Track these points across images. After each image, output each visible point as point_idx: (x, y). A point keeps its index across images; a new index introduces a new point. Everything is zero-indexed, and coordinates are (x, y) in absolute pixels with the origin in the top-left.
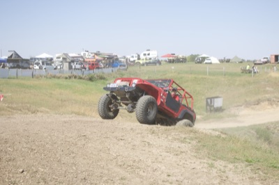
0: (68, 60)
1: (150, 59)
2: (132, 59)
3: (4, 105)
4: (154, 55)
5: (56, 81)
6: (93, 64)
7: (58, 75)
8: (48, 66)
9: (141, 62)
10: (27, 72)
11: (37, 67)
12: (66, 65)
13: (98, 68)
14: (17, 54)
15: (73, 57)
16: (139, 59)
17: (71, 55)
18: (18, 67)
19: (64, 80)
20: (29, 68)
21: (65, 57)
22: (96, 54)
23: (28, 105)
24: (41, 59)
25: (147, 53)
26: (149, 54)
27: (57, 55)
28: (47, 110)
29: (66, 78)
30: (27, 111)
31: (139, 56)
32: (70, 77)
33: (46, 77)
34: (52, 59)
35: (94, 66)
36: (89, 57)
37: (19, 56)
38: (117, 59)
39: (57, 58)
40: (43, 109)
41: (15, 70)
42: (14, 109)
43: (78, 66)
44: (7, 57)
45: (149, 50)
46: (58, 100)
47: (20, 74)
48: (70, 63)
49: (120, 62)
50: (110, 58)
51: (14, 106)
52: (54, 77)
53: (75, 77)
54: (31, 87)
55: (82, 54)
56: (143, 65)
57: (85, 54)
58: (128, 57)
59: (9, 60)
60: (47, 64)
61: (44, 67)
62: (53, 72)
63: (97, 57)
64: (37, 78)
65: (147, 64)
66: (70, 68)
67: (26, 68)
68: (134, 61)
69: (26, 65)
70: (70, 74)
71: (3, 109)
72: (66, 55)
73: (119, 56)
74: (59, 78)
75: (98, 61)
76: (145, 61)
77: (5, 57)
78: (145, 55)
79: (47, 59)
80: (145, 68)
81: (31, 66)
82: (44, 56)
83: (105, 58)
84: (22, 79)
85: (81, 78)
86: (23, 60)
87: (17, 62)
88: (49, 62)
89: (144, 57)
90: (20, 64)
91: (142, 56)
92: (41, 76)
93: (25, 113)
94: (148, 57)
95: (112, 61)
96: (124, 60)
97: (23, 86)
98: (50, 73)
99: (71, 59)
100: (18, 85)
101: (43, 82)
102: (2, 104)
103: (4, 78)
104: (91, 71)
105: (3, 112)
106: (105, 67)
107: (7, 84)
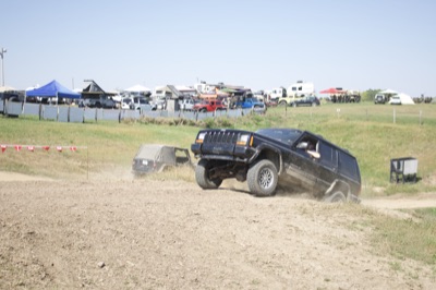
0: (174, 96)
1: (303, 96)
2: (274, 96)
3: (75, 163)
4: (308, 90)
5: (155, 128)
6: (213, 103)
7: (158, 118)
8: (143, 105)
9: (288, 100)
10: (111, 114)
11: (127, 106)
12: (171, 103)
13: (220, 109)
14: (96, 86)
15: (182, 92)
16: (284, 95)
17: (179, 88)
18: (98, 105)
19: (168, 126)
20: (115, 107)
21: (169, 90)
22: (218, 87)
24: (133, 93)
25: (298, 86)
26: (300, 89)
27: (158, 88)
29: (171, 124)
31: (284, 90)
32: (177, 123)
33: (140, 122)
34: (149, 95)
35: (215, 105)
36: (208, 93)
37: (99, 89)
38: (250, 96)
39: (159, 92)
41: (94, 110)
43: (189, 106)
44: (81, 91)
45: (301, 82)
47: (100, 117)
48: (177, 100)
49: (255, 100)
50: (239, 93)
51: (92, 165)
52: (153, 122)
53: (185, 123)
54: (117, 136)
55: (196, 87)
56: (291, 105)
57: (200, 86)
58: (267, 92)
59: (85, 94)
60: (142, 102)
61: (138, 105)
62: (150, 115)
63: (219, 92)
64: (127, 123)
65: (298, 104)
66: (177, 108)
67: (110, 107)
68: (278, 98)
69: (109, 104)
70: (177, 118)
71: (74, 170)
72: (171, 87)
73: (253, 91)
74: (160, 123)
75: (221, 98)
76: (294, 99)
77: (78, 90)
78: (294, 89)
79: (142, 94)
80: (295, 110)
81: (117, 105)
82: (139, 88)
83: (231, 93)
84: (103, 124)
85: (193, 124)
86: (106, 95)
87: (96, 98)
88: (145, 98)
89: (293, 93)
90: (101, 101)
91: (290, 92)
92: (133, 120)
94: (299, 93)
95: (242, 98)
96: (262, 97)
97: (105, 135)
98: (146, 116)
99: (179, 94)
100: (97, 133)
101: (135, 129)
102: (73, 163)
103: (76, 122)
104: (210, 114)
105: (74, 174)
106: (231, 108)
107: (81, 131)
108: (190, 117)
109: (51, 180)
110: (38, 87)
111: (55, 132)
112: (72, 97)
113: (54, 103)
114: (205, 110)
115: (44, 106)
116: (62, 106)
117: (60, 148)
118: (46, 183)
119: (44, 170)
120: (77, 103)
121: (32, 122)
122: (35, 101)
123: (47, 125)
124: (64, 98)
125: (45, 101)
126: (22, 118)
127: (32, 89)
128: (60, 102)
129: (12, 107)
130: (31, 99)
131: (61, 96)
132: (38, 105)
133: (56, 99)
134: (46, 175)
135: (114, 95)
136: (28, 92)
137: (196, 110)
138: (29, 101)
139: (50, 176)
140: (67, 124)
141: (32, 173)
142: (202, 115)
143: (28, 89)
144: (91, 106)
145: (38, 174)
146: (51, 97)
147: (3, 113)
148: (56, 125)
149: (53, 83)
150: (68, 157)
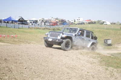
1: (80, 22)
2: (72, 22)
3: (16, 40)
4: (81, 20)
5: (39, 30)
6: (55, 23)
7: (40, 27)
9: (76, 23)
10: (26, 26)
11: (31, 24)
12: (43, 23)
13: (57, 25)
14: (22, 18)
16: (75, 22)
17: (46, 19)
18: (23, 24)
20: (27, 24)
21: (43, 20)
22: (56, 19)
23: (27, 40)
24: (33, 20)
25: (78, 19)
26: (79, 20)
27: (39, 19)
28: (35, 42)
29: (43, 29)
30: (26, 43)
31: (75, 20)
32: (45, 29)
33: (34, 28)
34: (37, 21)
35: (55, 24)
36: (53, 20)
37: (23, 19)
38: (65, 21)
40: (33, 42)
42: (20, 42)
43: (48, 24)
44: (18, 20)
46: (39, 38)
47: (23, 27)
48: (45, 23)
51: (21, 40)
52: (38, 28)
53: (47, 29)
54: (28, 32)
55: (50, 19)
56: (77, 24)
57: (51, 19)
58: (70, 21)
59: (19, 21)
60: (35, 23)
61: (34, 24)
62: (37, 26)
64: (31, 29)
65: (79, 24)
67: (26, 24)
70: (45, 28)
71: (16, 42)
72: (43, 19)
73: (66, 20)
74: (40, 29)
75: (57, 22)
76: (77, 23)
77: (17, 19)
78: (77, 20)
79: (35, 21)
80: (78, 26)
81: (28, 24)
83: (60, 21)
84: (24, 29)
85: (49, 29)
87: (22, 22)
88: (36, 22)
89: (77, 21)
90: (24, 22)
91: (76, 21)
92: (32, 28)
93: (25, 44)
94: (79, 21)
95: (63, 22)
96: (68, 22)
97: (25, 32)
98: (36, 27)
99: (45, 21)
100: (22, 31)
101: (33, 30)
102: (16, 39)
103: (16, 28)
105: (16, 43)
106: (60, 25)
107: (18, 31)
108: (48, 27)
109: (10, 44)
110: (6, 18)
111: (11, 31)
112: (15, 21)
113: (10, 23)
114: (53, 25)
117: (12, 36)
118: (9, 45)
119: (8, 41)
120: (17, 23)
121: (4, 28)
122: (5, 22)
123: (8, 29)
124: (13, 22)
125: (8, 22)
126: (1, 27)
127: (4, 19)
128: (12, 23)
131: (12, 21)
132: (6, 23)
133: (11, 22)
134: (8, 43)
135: (27, 21)
136: (3, 20)
137: (50, 25)
139: (9, 43)
140: (14, 29)
141: (4, 42)
142: (52, 27)
144: (21, 24)
145: (6, 43)
146: (10, 21)
148: (11, 29)
149: (10, 17)
150: (14, 38)
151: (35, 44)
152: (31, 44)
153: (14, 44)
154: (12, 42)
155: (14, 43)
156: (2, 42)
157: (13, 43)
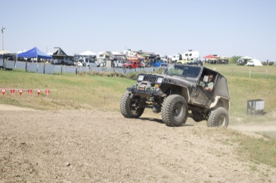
0: (111, 58)
1: (192, 59)
2: (174, 59)
3: (48, 99)
4: (196, 56)
5: (99, 78)
6: (135, 63)
7: (101, 72)
8: (91, 64)
9: (183, 62)
10: (71, 69)
11: (81, 64)
12: (109, 63)
13: (140, 67)
14: (62, 51)
15: (116, 55)
16: (181, 59)
17: (114, 53)
18: (63, 63)
19: (107, 77)
20: (73, 65)
21: (108, 55)
22: (139, 53)
23: (72, 101)
24: (85, 56)
25: (189, 53)
26: (191, 55)
27: (101, 53)
28: (89, 106)
29: (109, 76)
30: (70, 107)
31: (181, 56)
32: (112, 75)
33: (89, 74)
34: (95, 57)
36: (132, 56)
37: (64, 53)
38: (159, 59)
39: (101, 56)
40: (86, 105)
41: (60, 66)
42: (57, 104)
43: (121, 65)
44: (52, 54)
45: (191, 51)
46: (100, 97)
47: (64, 71)
48: (112, 61)
49: (162, 61)
50: (152, 57)
51: (59, 101)
52: (97, 74)
53: (117, 75)
54: (75, 83)
55: (125, 53)
57: (127, 53)
58: (170, 57)
59: (55, 57)
60: (91, 61)
61: (88, 64)
62: (96, 70)
63: (139, 56)
64: (81, 74)
66: (113, 65)
67: (70, 65)
68: (176, 61)
69: (70, 62)
70: (112, 72)
71: (48, 104)
72: (109, 53)
73: (161, 56)
74: (102, 75)
75: (140, 60)
76: (186, 61)
77: (50, 54)
78: (187, 55)
79: (91, 56)
81: (75, 63)
82: (88, 53)
83: (147, 57)
84: (66, 75)
85: (122, 76)
86: (68, 57)
87: (62, 59)
88: (92, 59)
89: (186, 58)
90: (65, 60)
91: (184, 57)
92: (84, 73)
93: (68, 109)
94: (190, 57)
95: (154, 60)
96: (166, 60)
97: (67, 82)
98: (93, 70)
99: (114, 57)
100: (62, 81)
101: (86, 78)
102: (47, 99)
103: (49, 74)
104: (133, 70)
105: (48, 107)
106: (146, 66)
107: (52, 79)
109: (33, 110)
110: (25, 51)
111: (36, 80)
112: (46, 58)
113: (35, 61)
114: (130, 67)
115: (28, 63)
116: (40, 63)
117: (39, 91)
118: (31, 112)
119: (29, 104)
120: (49, 61)
121: (21, 73)
122: (23, 60)
123: (29, 76)
124: (41, 58)
125: (29, 60)
126: (15, 71)
127: (21, 52)
128: (39, 61)
129: (9, 64)
130: (21, 59)
131: (39, 57)
132: (25, 63)
133: (36, 59)
134: (30, 107)
136: (19, 55)
137: (125, 67)
138: (19, 60)
139: (32, 107)
140: (43, 75)
141: (21, 106)
142: (128, 70)
143: (18, 53)
144: (58, 64)
145: (24, 106)
146: (33, 58)
147: (2, 67)
148: (37, 75)
149: (35, 49)
150: (44, 95)
151: (90, 109)
152: (82, 109)
153: (42, 109)
154: (37, 106)
155: (44, 107)
156: (15, 105)
157: (41, 106)
